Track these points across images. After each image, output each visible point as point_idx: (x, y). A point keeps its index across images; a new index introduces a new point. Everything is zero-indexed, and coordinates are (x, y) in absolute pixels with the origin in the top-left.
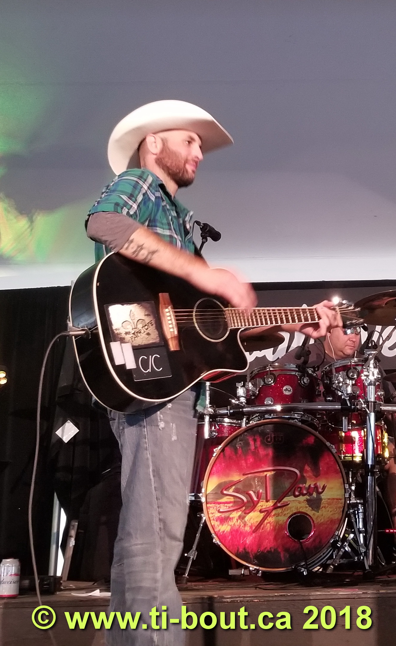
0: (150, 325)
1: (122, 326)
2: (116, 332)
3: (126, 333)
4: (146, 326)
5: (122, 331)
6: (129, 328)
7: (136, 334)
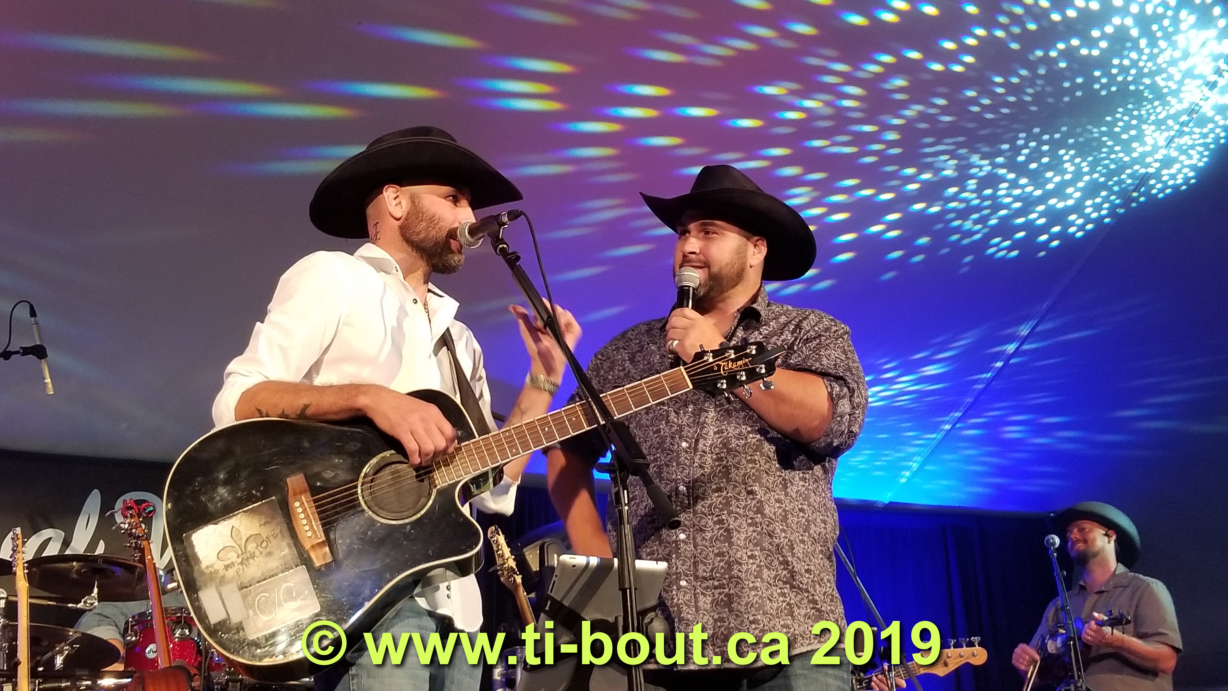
0: (271, 538)
1: (218, 558)
2: (207, 571)
3: (227, 567)
4: (265, 542)
5: (219, 566)
6: (232, 557)
7: (244, 562)
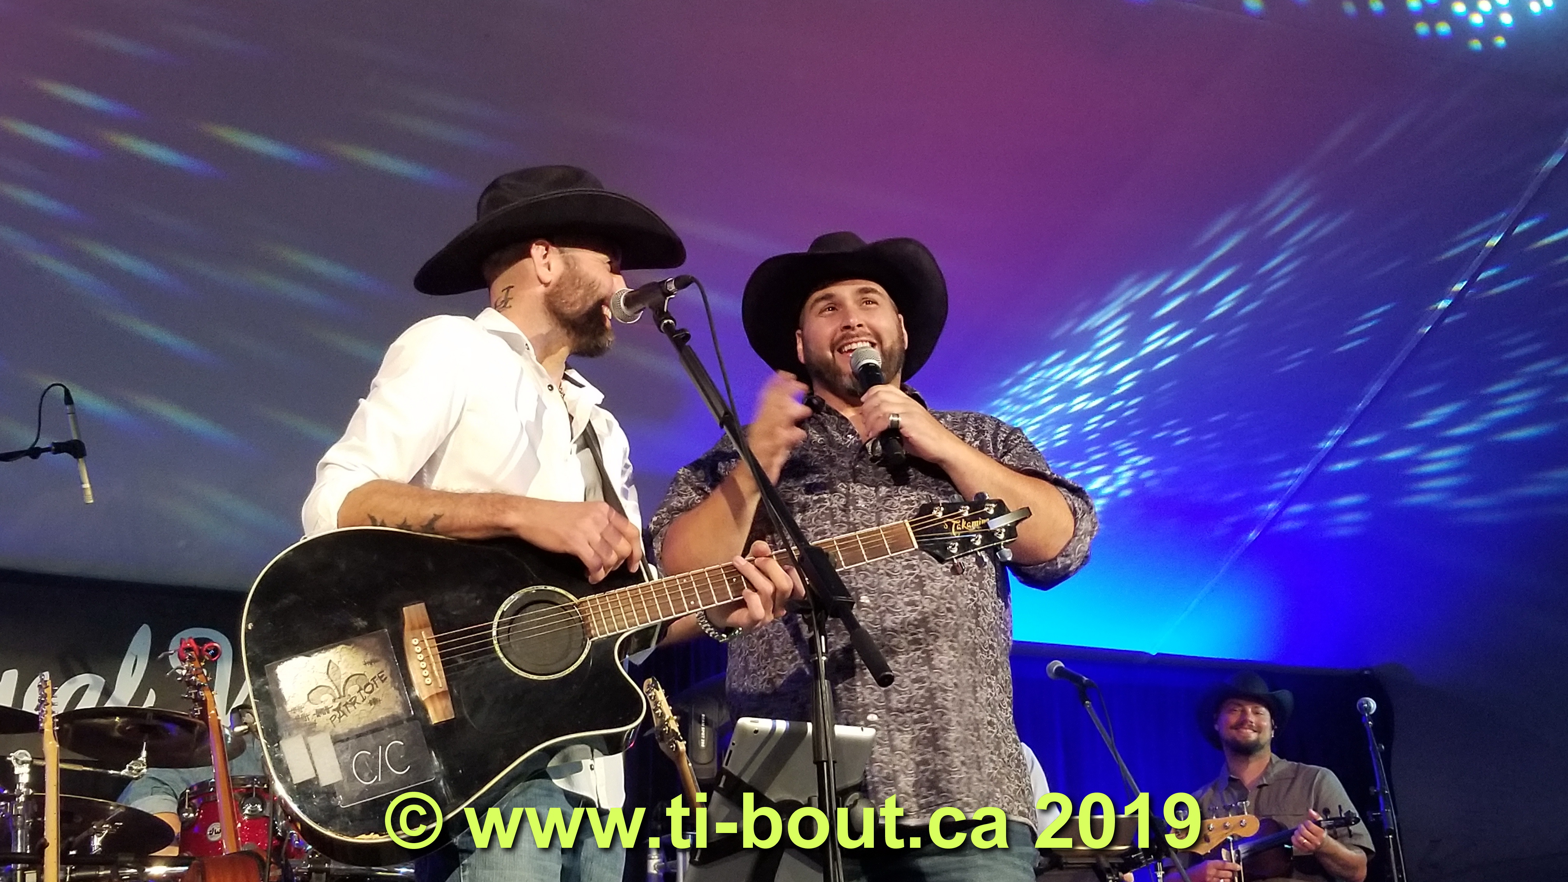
0: (378, 681)
1: (308, 699)
2: (293, 716)
4: (370, 686)
5: (310, 710)
6: (327, 700)
7: (342, 708)
